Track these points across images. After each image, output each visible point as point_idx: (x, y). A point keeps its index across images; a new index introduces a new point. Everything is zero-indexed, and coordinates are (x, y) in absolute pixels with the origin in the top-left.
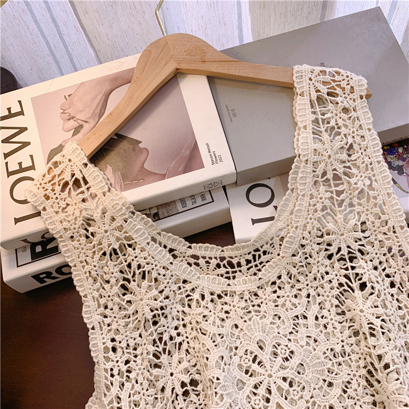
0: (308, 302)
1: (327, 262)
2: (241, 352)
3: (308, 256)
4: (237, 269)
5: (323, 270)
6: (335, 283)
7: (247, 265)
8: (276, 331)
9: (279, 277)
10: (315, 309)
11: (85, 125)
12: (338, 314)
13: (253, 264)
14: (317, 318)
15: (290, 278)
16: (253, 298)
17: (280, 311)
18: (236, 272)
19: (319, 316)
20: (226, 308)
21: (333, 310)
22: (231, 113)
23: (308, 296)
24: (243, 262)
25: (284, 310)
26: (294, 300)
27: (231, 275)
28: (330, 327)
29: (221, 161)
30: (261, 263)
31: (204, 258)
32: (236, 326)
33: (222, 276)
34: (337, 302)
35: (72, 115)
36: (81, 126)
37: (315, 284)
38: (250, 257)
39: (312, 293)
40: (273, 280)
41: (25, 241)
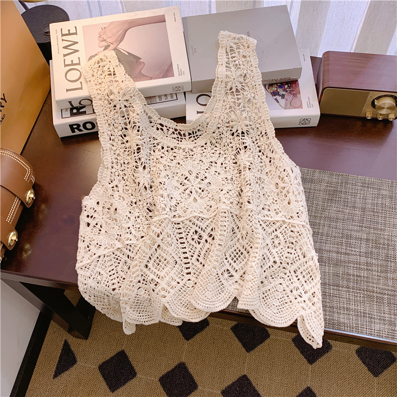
0: (219, 156)
1: (231, 137)
2: (179, 175)
3: (221, 133)
4: (183, 137)
5: (228, 141)
6: (234, 148)
7: (189, 135)
8: (200, 167)
9: (206, 144)
10: (221, 160)
11: (111, 45)
12: (234, 163)
13: (192, 135)
14: (222, 164)
15: (212, 145)
16: (190, 152)
17: (203, 159)
18: (182, 139)
19: (223, 163)
20: (175, 154)
21: (232, 161)
22: (194, 50)
23: (220, 154)
24: (187, 134)
25: (206, 158)
26: (212, 155)
27: (179, 139)
28: (228, 168)
29: (184, 74)
30: (197, 136)
31: (166, 127)
32: (179, 164)
33: (175, 139)
34: (234, 157)
35: (104, 39)
36: (109, 46)
37: (224, 148)
38: (191, 132)
39: (222, 152)
40: (202, 145)
41: (70, 102)
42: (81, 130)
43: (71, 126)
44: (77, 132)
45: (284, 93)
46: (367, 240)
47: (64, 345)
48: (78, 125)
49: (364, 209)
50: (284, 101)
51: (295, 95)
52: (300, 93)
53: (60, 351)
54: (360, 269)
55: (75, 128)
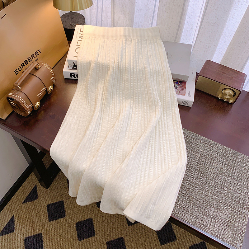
41: (74, 62)
42: (75, 77)
43: (71, 74)
44: (73, 78)
45: (178, 86)
46: (199, 171)
47: (34, 187)
48: (74, 74)
49: (202, 155)
50: (176, 90)
51: (183, 89)
52: (185, 88)
53: (31, 190)
54: (191, 185)
55: (73, 76)
